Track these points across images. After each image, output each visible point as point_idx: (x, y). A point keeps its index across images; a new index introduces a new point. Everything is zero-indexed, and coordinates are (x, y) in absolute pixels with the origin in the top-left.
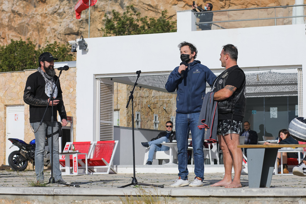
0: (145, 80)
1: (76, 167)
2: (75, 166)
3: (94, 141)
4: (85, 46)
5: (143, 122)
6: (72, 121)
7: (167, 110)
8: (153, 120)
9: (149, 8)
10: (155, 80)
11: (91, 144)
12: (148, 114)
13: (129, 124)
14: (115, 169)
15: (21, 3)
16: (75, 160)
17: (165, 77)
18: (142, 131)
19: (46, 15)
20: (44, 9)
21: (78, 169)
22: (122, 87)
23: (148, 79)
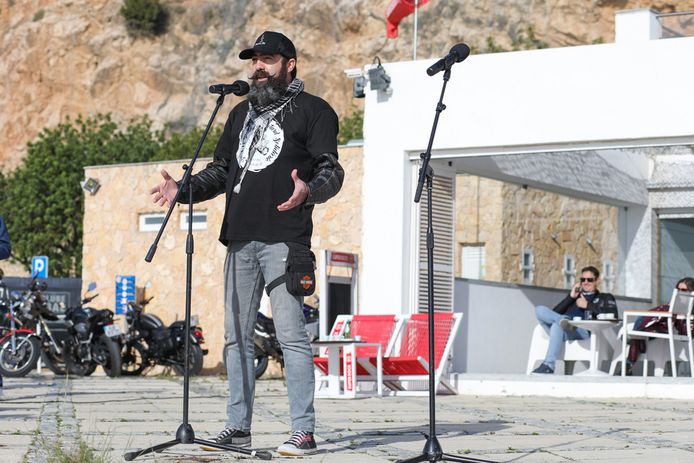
0: (533, 164)
1: (351, 376)
2: (349, 374)
3: (403, 312)
4: (384, 81)
5: (539, 272)
6: (354, 265)
7: (594, 246)
8: (562, 267)
9: (569, 40)
10: (557, 166)
11: (395, 321)
12: (550, 254)
13: (508, 276)
14: (452, 383)
15: (309, 34)
16: (349, 361)
17: (582, 161)
18: (530, 291)
19: (360, 57)
20: (357, 45)
21: (357, 381)
22: (493, 192)
23: (540, 162)
